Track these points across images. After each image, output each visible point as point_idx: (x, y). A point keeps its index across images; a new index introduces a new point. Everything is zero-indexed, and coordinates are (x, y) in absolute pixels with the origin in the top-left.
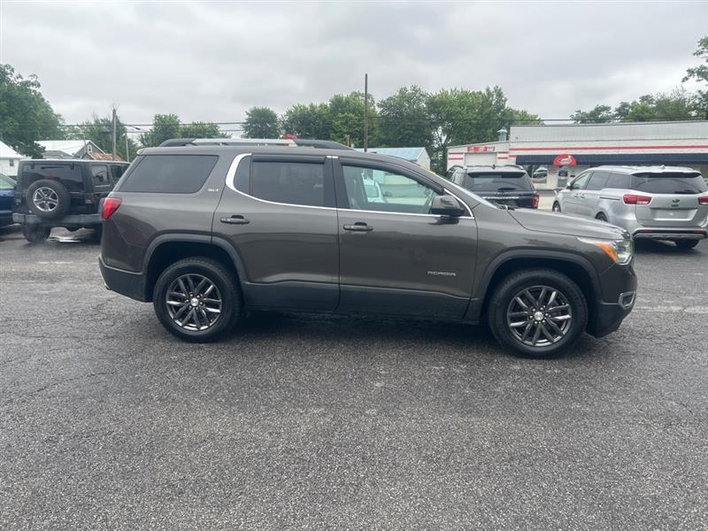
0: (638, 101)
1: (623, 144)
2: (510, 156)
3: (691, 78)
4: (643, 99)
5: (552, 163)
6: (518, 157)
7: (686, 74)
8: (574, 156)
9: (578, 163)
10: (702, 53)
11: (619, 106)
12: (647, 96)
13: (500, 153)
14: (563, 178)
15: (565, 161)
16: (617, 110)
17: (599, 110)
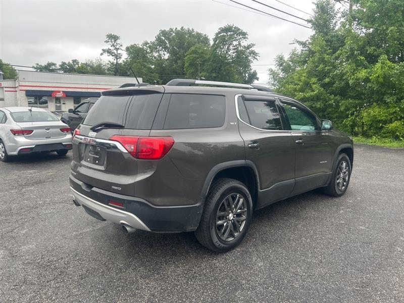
0: (71, 62)
1: (90, 86)
2: (21, 90)
3: (104, 54)
4: (74, 61)
5: (51, 96)
6: (27, 91)
7: (102, 52)
8: (64, 92)
9: (67, 96)
10: (108, 42)
11: (61, 64)
12: (76, 60)
13: (5, 87)
14: (58, 105)
15: (59, 95)
16: (60, 66)
17: (50, 65)
